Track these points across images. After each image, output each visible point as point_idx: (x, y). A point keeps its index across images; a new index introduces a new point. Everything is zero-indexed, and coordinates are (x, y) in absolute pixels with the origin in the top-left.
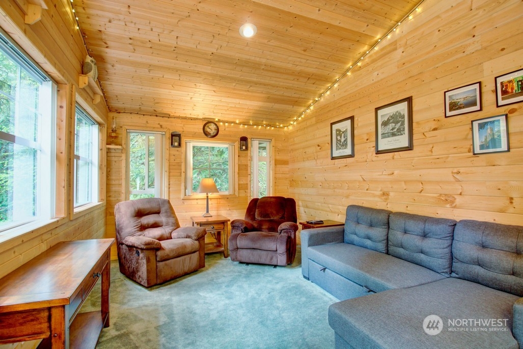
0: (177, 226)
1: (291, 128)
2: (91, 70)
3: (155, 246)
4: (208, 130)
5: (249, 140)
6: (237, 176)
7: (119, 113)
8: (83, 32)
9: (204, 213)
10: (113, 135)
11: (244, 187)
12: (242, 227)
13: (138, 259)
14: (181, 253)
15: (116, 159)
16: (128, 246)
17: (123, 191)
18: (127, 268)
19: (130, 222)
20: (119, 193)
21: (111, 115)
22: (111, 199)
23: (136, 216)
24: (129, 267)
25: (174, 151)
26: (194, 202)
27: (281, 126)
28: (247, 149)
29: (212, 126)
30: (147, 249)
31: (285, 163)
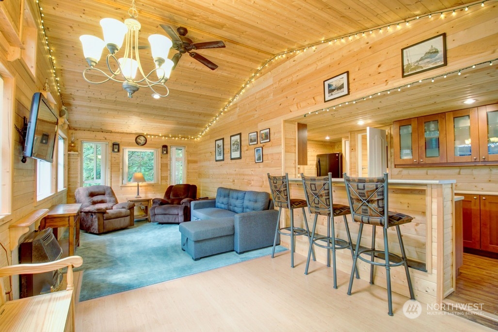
0: (116, 202)
1: (199, 139)
3: (102, 211)
4: (139, 141)
5: (169, 147)
6: (160, 171)
7: (76, 130)
8: (61, 95)
9: (136, 195)
10: (73, 145)
11: (164, 178)
12: (159, 203)
13: (92, 219)
14: (118, 216)
15: (74, 160)
16: (85, 212)
17: (79, 181)
18: (84, 226)
19: (86, 199)
20: (76, 183)
21: (71, 131)
22: (71, 186)
23: (89, 196)
24: (86, 225)
25: (114, 155)
26: (129, 188)
27: (192, 137)
28: (167, 153)
29: (142, 138)
30: (98, 213)
31: (195, 162)
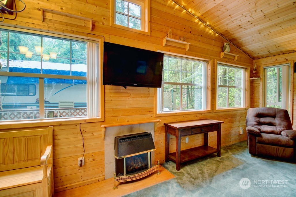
0: (289, 128)
2: (226, 48)
3: (254, 133)
8: (221, 34)
10: (255, 72)
15: (257, 85)
19: (252, 119)
23: (256, 117)
30: (250, 134)
